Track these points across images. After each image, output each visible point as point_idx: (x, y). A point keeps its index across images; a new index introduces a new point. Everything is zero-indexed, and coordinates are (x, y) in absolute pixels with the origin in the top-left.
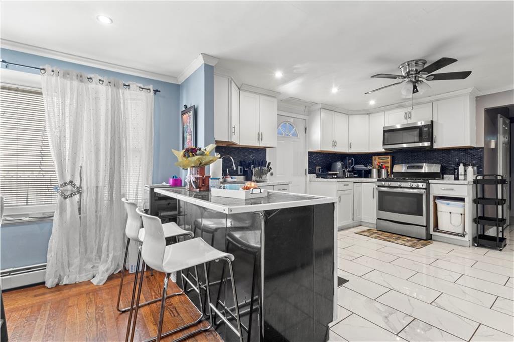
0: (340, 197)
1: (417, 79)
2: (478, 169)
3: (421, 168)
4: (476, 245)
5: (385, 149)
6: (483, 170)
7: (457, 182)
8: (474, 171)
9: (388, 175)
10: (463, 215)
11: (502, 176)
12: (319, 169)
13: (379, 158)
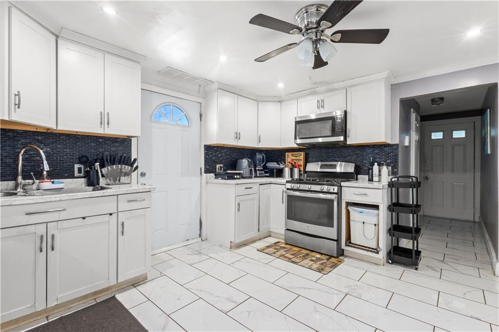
0: (239, 204)
1: (318, 37)
2: (392, 169)
3: (335, 166)
4: (390, 261)
5: (297, 144)
6: (398, 170)
7: (370, 185)
8: (389, 171)
9: (300, 175)
10: (377, 226)
11: (417, 178)
12: (221, 167)
13: (292, 155)
